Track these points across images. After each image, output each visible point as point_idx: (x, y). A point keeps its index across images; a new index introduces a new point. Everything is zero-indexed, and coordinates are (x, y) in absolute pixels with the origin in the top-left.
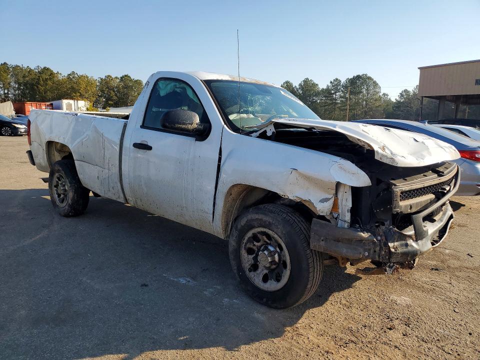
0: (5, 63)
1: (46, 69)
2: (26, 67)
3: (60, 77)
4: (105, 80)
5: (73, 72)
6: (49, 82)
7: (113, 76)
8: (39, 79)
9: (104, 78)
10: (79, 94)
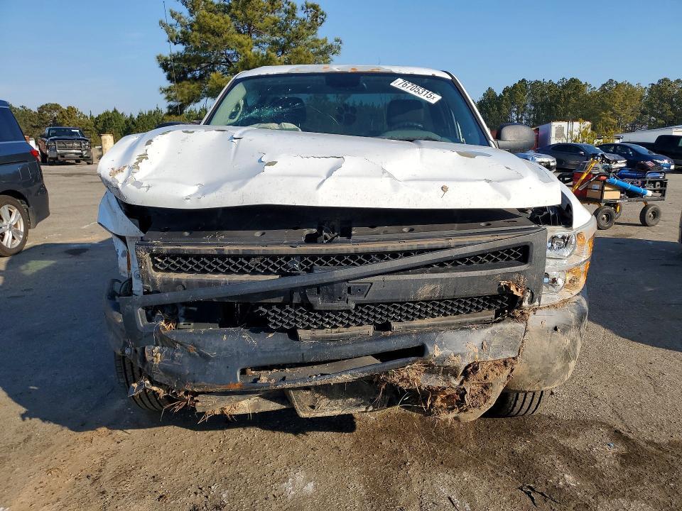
0: (524, 80)
1: (573, 81)
2: (548, 82)
3: (588, 91)
4: (658, 86)
5: (611, 81)
6: (572, 99)
7: (673, 79)
8: (559, 97)
9: (656, 83)
10: (610, 112)
